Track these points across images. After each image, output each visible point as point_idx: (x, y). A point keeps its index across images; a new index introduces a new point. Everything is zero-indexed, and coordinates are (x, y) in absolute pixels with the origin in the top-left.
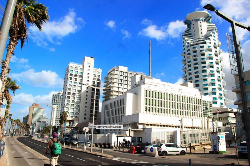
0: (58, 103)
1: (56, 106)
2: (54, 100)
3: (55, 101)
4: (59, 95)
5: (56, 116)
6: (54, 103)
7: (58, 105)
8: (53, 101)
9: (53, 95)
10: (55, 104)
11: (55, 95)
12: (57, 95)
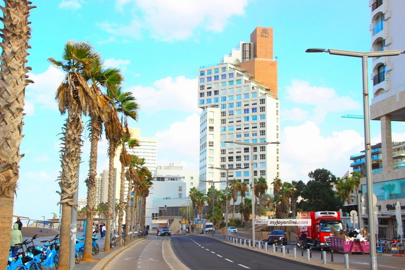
0: (224, 99)
1: (218, 111)
2: (205, 91)
3: (210, 93)
4: (224, 69)
5: (223, 151)
6: (209, 101)
7: (224, 106)
8: (202, 95)
9: (202, 74)
10: (213, 106)
11: (210, 71)
12: (217, 70)
